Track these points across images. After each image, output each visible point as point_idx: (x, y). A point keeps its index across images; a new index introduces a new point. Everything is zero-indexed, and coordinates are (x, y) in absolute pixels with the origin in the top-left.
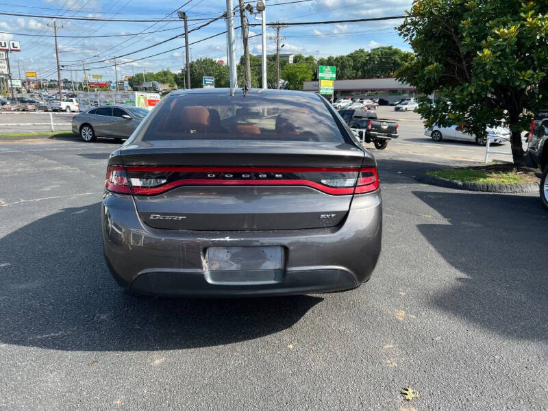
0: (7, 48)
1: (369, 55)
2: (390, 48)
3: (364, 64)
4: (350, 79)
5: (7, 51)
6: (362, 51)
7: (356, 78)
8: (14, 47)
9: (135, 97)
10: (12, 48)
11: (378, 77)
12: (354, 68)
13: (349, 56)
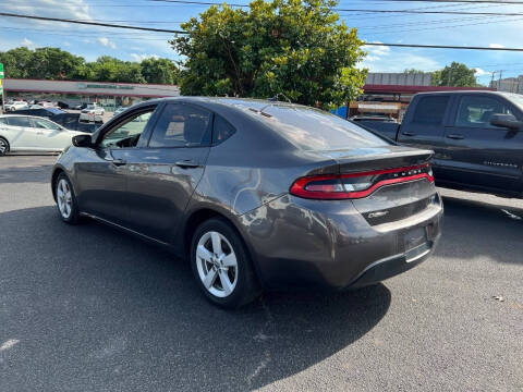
1: (35, 54)
2: (58, 50)
3: (30, 64)
4: (15, 78)
6: (25, 49)
7: (21, 77)
11: (48, 79)
12: (18, 67)
13: (9, 53)
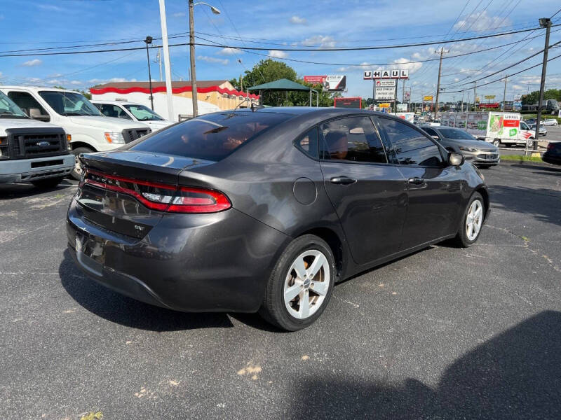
0: (397, 76)
5: (397, 78)
8: (403, 75)
9: (488, 117)
10: (402, 76)
